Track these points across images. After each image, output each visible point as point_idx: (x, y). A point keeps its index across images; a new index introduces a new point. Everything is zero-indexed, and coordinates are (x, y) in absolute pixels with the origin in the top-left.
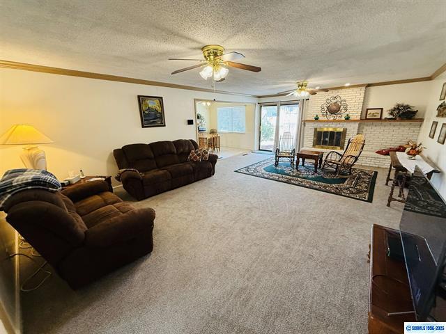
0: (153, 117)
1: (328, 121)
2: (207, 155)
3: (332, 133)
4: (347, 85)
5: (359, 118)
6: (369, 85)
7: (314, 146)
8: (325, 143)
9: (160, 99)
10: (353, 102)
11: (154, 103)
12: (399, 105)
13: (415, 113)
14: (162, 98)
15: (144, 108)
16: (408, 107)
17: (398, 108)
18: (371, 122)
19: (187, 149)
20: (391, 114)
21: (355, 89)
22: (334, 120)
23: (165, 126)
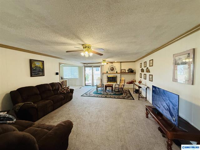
0: (38, 71)
1: (111, 73)
2: (69, 90)
3: (113, 77)
4: (116, 62)
5: (120, 72)
6: (121, 62)
7: (107, 82)
8: (111, 81)
9: (43, 62)
10: (117, 67)
11: (39, 64)
12: (130, 69)
13: (133, 71)
14: (43, 61)
15: (33, 66)
16: (131, 69)
17: (129, 69)
18: (123, 73)
19: (57, 87)
20: (128, 71)
21: (118, 63)
22: (113, 73)
23: (44, 75)
